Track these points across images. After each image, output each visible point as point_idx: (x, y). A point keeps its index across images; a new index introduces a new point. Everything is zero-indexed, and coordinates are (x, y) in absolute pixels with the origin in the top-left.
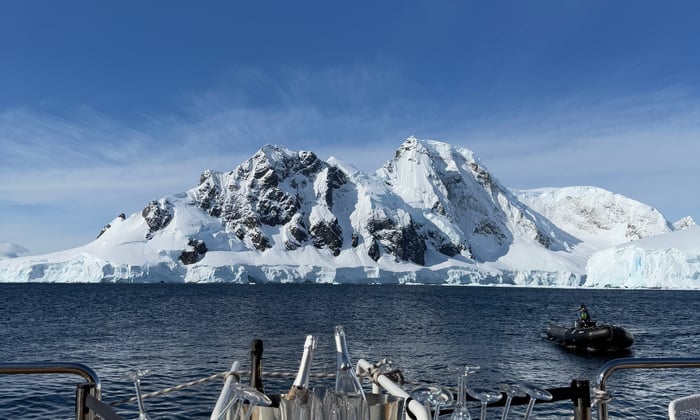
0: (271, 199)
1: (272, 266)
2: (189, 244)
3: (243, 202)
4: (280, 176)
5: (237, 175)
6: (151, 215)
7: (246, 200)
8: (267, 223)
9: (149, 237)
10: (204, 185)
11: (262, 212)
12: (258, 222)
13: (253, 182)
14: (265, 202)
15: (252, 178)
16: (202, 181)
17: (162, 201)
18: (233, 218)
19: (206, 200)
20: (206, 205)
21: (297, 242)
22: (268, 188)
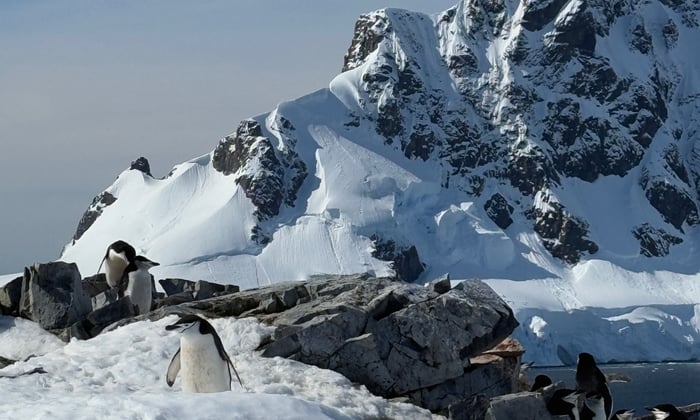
0: (580, 92)
1: (618, 312)
2: (376, 255)
3: (499, 109)
4: (599, 17)
5: (468, 23)
6: (252, 168)
7: (504, 103)
8: (573, 171)
9: (262, 238)
10: (373, 61)
11: (557, 137)
12: (547, 170)
13: (521, 41)
14: (563, 104)
15: (516, 31)
16: (369, 45)
17: (272, 123)
18: (471, 162)
19: (390, 108)
20: (388, 124)
21: (671, 230)
22: (566, 59)
